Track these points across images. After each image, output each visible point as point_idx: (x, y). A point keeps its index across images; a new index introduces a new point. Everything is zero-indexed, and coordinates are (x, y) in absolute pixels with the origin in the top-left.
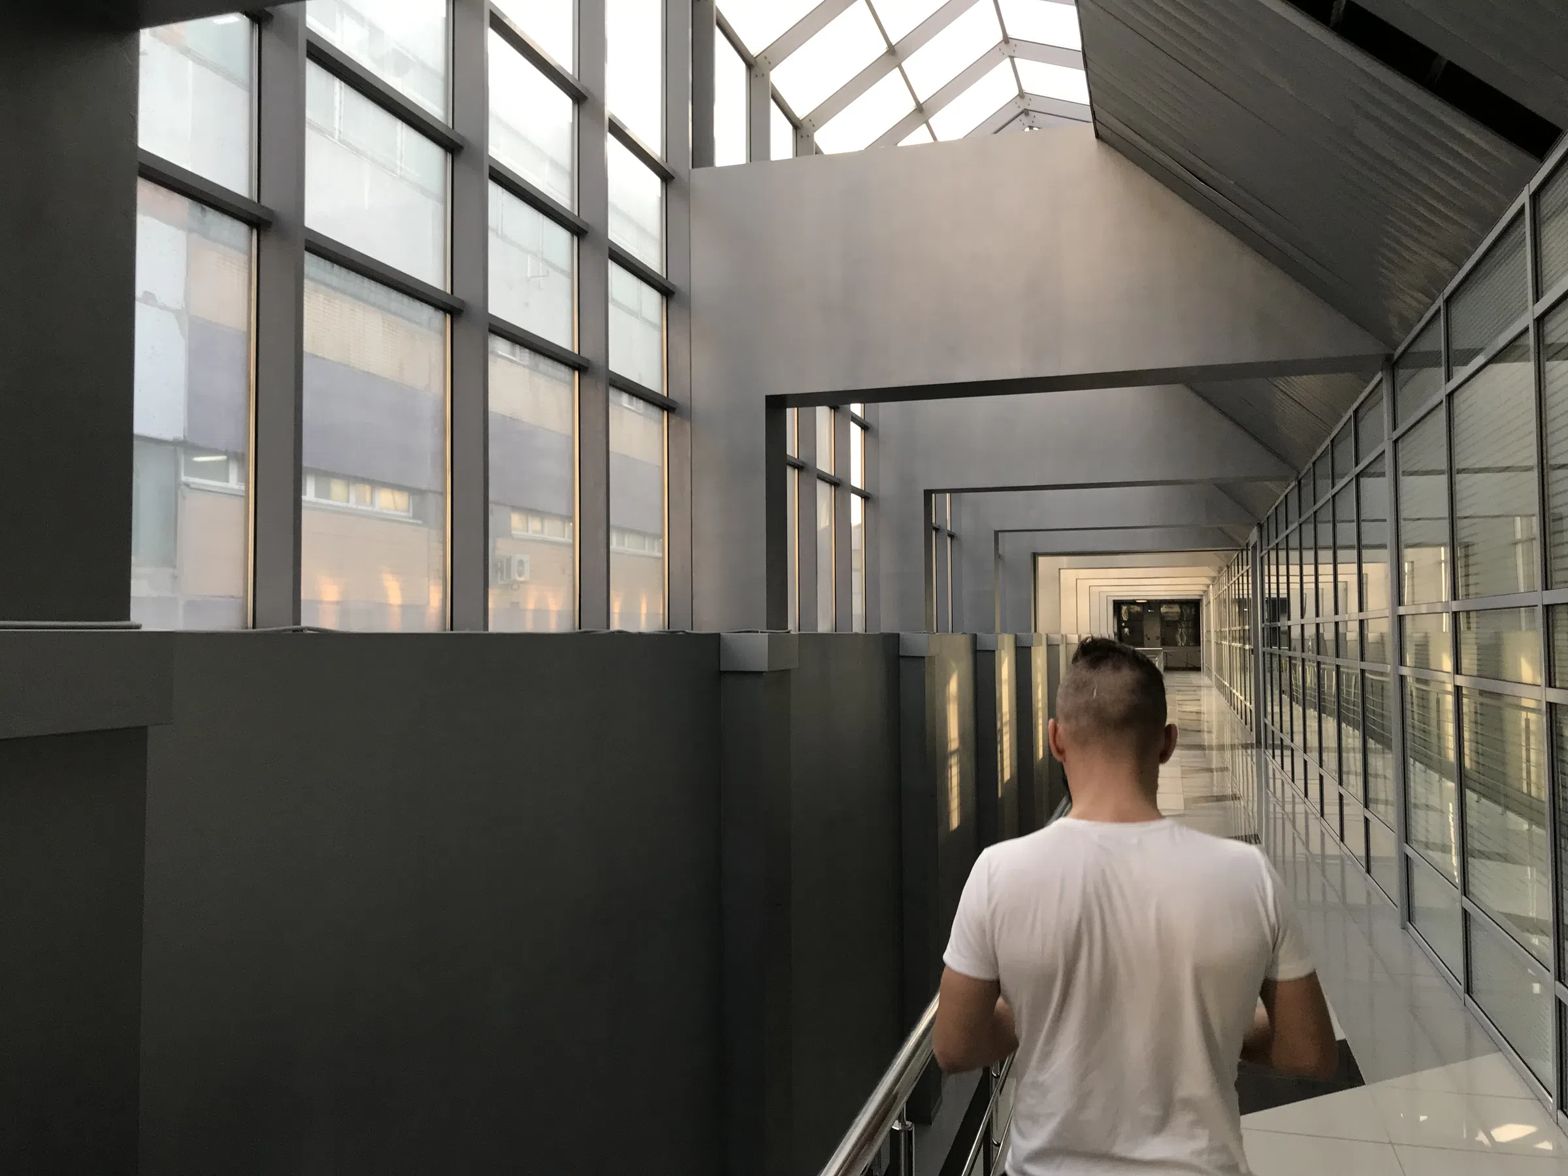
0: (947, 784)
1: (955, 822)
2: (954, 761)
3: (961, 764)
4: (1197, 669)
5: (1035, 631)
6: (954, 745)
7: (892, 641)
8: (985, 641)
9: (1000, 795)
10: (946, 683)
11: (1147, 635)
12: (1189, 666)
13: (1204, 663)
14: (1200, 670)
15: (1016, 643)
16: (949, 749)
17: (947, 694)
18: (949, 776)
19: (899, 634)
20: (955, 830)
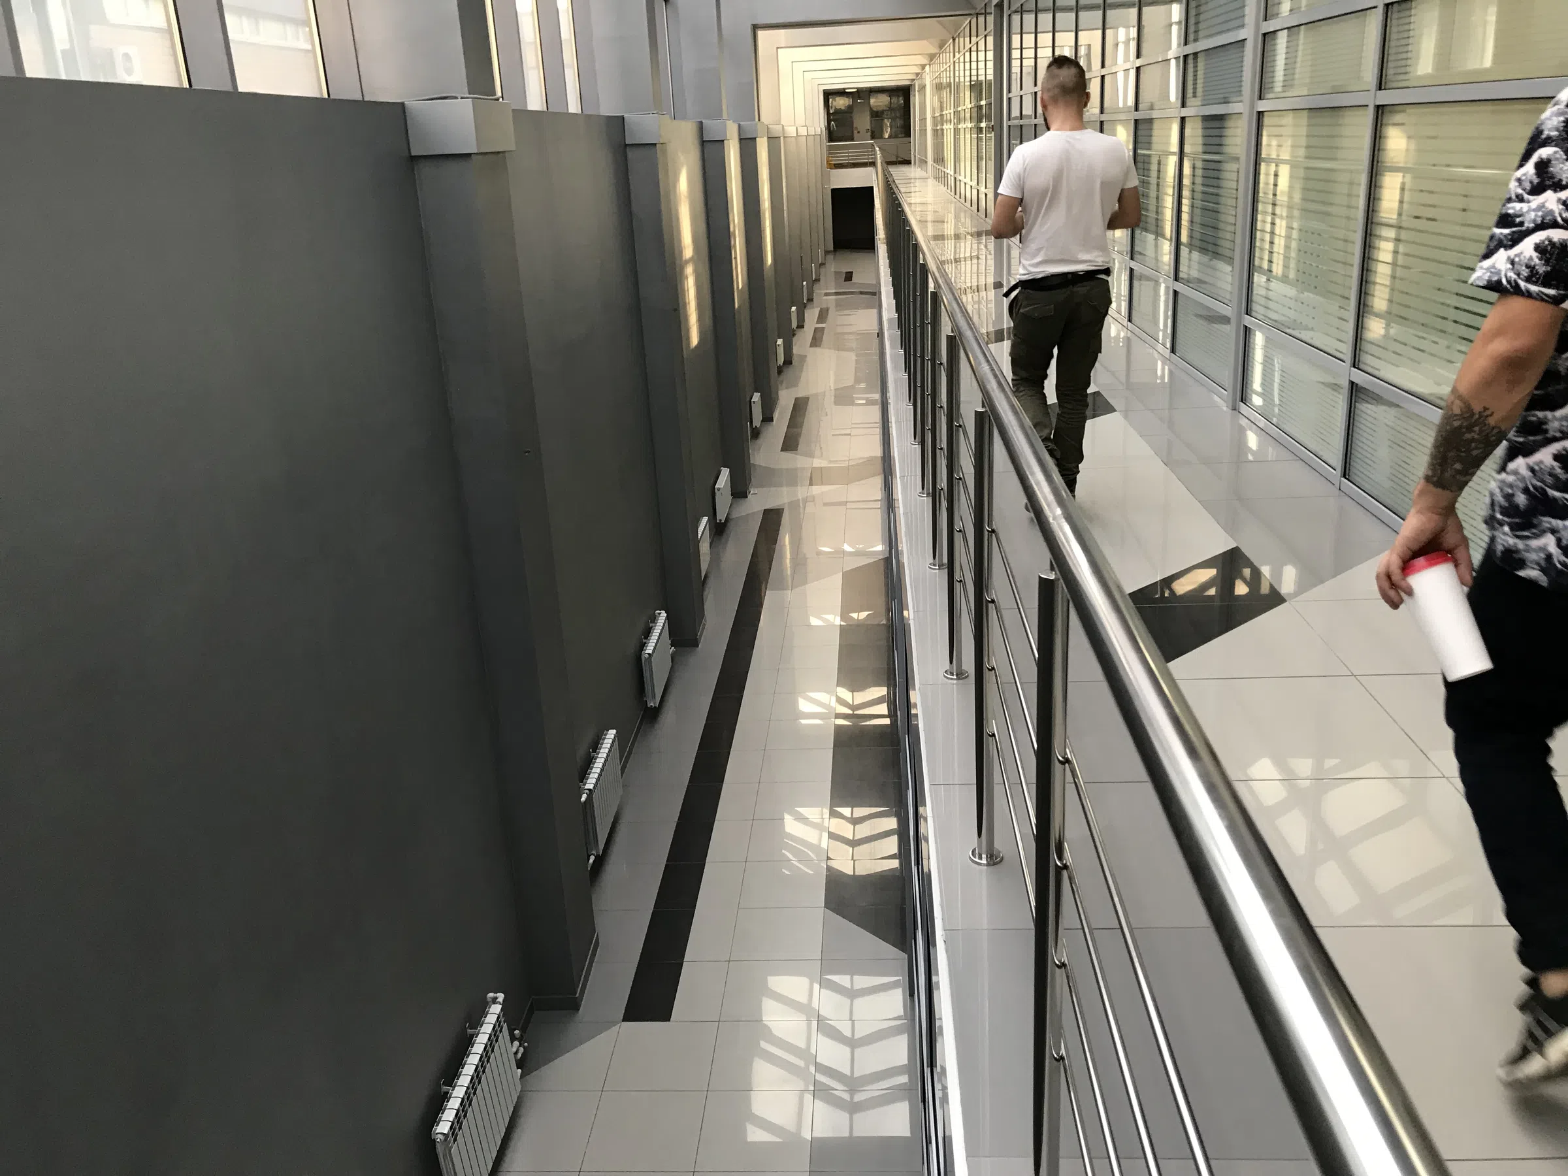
0: (685, 299)
1: (695, 340)
2: (689, 270)
3: (696, 271)
4: (908, 162)
5: (759, 120)
6: (688, 252)
7: (617, 124)
8: (712, 131)
9: (736, 306)
10: (677, 180)
11: (856, 128)
12: (899, 159)
13: (915, 154)
14: (911, 163)
15: (740, 135)
16: (684, 259)
17: (678, 191)
18: (686, 289)
19: (623, 118)
20: (696, 347)
